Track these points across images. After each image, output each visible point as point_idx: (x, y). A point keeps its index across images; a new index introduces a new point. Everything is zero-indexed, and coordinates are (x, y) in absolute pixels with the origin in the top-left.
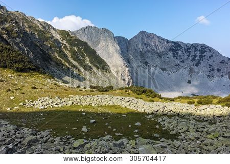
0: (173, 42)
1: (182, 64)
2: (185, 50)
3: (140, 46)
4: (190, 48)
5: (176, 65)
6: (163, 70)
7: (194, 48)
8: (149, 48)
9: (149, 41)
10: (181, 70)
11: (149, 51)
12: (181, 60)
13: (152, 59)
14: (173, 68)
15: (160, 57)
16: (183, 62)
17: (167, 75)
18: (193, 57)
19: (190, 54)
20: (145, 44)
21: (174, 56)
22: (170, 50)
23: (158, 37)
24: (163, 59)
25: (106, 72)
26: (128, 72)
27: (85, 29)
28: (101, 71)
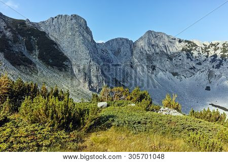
0: (186, 41)
1: (198, 67)
2: (202, 49)
3: (147, 48)
4: (209, 47)
5: (191, 69)
6: (175, 74)
7: (213, 47)
8: (158, 50)
9: (157, 42)
10: (198, 74)
11: (157, 53)
12: (198, 62)
13: (161, 62)
14: (187, 72)
15: (171, 59)
16: (200, 64)
17: (179, 80)
18: (213, 57)
19: (208, 53)
20: (153, 45)
21: (187, 58)
22: (183, 50)
23: (168, 37)
24: (174, 61)
25: (61, 70)
26: (98, 71)
27: (53, 19)
28: (52, 69)
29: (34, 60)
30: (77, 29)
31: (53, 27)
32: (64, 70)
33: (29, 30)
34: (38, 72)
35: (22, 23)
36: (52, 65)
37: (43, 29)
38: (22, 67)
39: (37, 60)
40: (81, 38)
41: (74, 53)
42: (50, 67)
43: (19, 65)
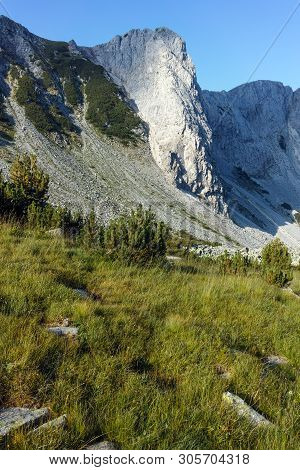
25: (126, 144)
26: (200, 149)
27: (121, 39)
28: (109, 141)
29: (77, 123)
30: (164, 60)
31: (119, 57)
32: (130, 143)
33: (73, 63)
34: (82, 145)
35: (62, 47)
36: (110, 135)
37: (100, 61)
38: (54, 135)
39: (84, 121)
40: (172, 78)
41: (155, 112)
42: (105, 137)
43: (50, 131)
